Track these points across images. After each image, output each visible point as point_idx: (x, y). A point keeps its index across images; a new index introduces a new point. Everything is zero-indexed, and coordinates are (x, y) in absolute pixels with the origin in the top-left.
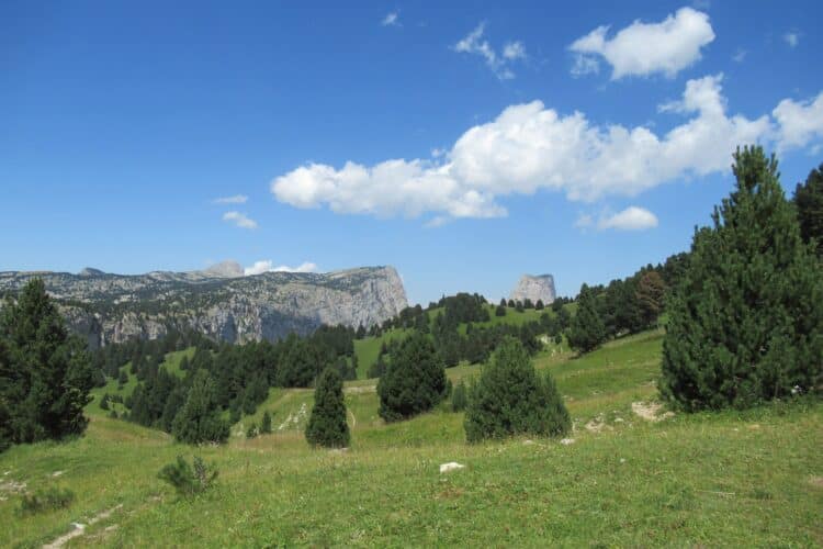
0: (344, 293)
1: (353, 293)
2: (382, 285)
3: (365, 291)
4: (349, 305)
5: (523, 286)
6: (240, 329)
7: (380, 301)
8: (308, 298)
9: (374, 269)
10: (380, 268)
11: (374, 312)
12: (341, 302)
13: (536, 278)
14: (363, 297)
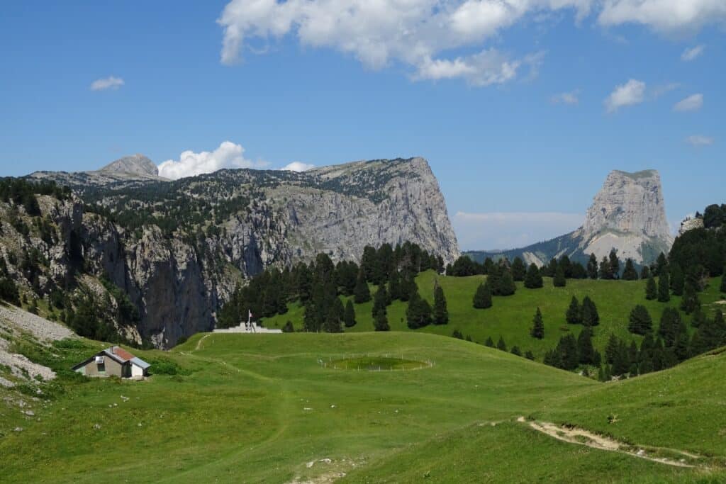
0: (362, 200)
1: (376, 199)
2: (414, 186)
3: (393, 196)
4: (373, 218)
5: (615, 188)
6: (264, 256)
7: (412, 212)
8: (312, 208)
9: (392, 163)
10: (401, 161)
11: (406, 230)
12: (360, 214)
13: (635, 176)
14: (393, 205)
